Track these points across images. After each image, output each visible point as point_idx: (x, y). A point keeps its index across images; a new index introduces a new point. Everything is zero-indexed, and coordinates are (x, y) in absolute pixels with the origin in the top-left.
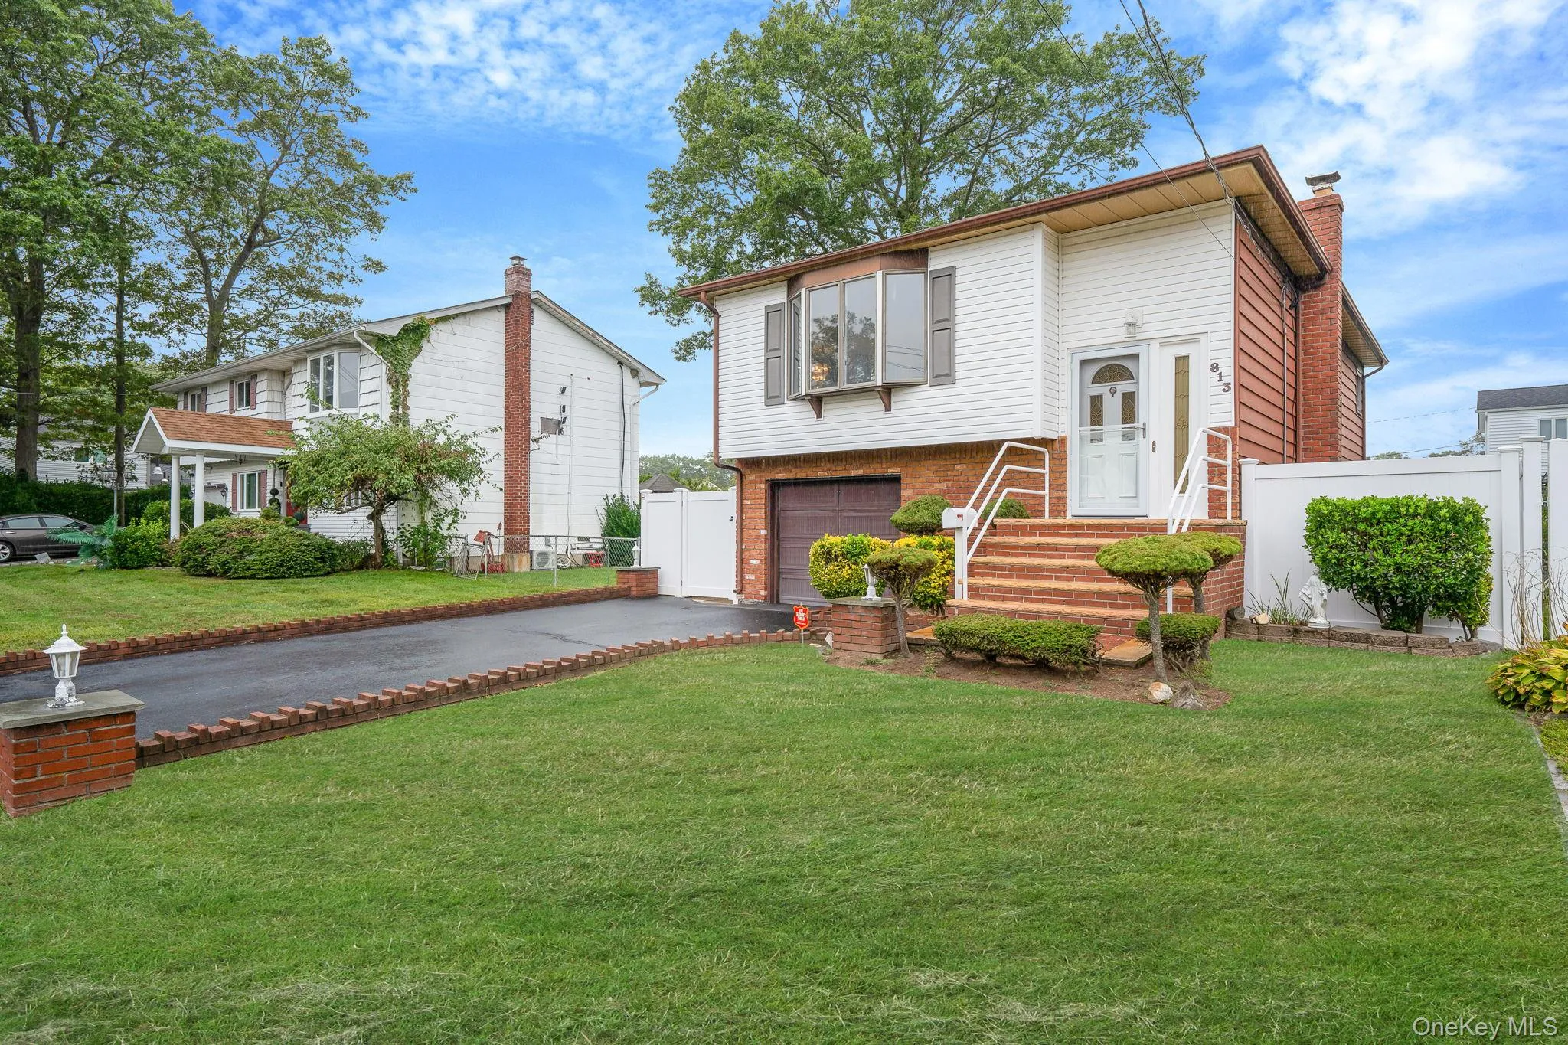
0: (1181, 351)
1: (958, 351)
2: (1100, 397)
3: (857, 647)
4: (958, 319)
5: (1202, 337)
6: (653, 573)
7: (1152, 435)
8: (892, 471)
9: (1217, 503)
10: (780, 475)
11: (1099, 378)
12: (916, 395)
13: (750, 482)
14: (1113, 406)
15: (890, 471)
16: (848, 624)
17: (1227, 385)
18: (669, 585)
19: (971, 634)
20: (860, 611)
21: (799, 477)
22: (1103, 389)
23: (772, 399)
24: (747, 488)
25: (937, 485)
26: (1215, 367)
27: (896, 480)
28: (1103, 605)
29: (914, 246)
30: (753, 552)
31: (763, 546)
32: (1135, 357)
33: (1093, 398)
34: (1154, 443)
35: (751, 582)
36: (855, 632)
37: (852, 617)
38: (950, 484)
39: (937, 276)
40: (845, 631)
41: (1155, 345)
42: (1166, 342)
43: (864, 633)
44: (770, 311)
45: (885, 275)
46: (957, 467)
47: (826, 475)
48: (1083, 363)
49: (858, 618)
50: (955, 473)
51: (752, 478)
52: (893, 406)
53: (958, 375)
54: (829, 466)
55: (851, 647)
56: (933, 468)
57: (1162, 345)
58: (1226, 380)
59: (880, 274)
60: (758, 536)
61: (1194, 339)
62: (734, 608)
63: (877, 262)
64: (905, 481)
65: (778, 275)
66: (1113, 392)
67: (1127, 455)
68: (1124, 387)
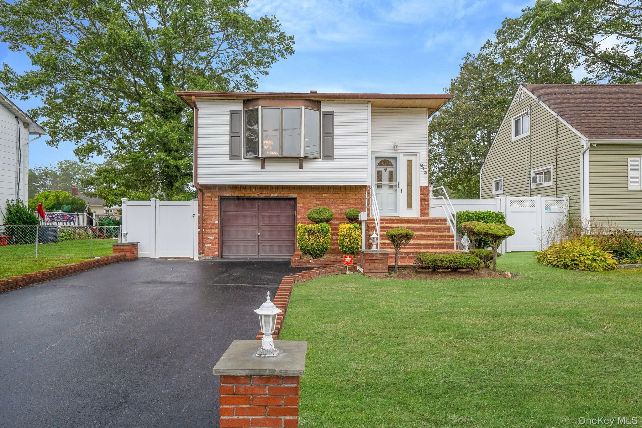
0: (410, 158)
1: (335, 147)
2: (381, 171)
3: (377, 271)
4: (335, 134)
5: (418, 154)
6: (134, 246)
7: (401, 187)
8: (292, 195)
9: (423, 212)
10: (228, 194)
11: (380, 164)
12: (316, 163)
13: (208, 197)
14: (385, 176)
15: (291, 195)
16: (373, 261)
17: (425, 172)
18: (144, 252)
19: (443, 261)
20: (379, 255)
21: (239, 195)
22: (382, 168)
23: (234, 156)
24: (206, 200)
25: (315, 202)
26: (422, 165)
27: (294, 199)
28: (429, 248)
29: (317, 99)
30: (210, 232)
31: (217, 230)
32: (395, 158)
33: (378, 171)
34: (402, 190)
35: (209, 248)
36: (376, 264)
37: (375, 258)
38: (321, 202)
39: (326, 114)
40: (371, 264)
41: (402, 155)
42: (406, 154)
43: (381, 265)
44: (232, 113)
45: (305, 109)
46: (324, 195)
47: (256, 195)
48: (376, 158)
49: (378, 258)
50: (324, 197)
51: (209, 195)
52: (304, 167)
53: (335, 157)
54: (257, 191)
55: (374, 271)
56: (313, 195)
57: (404, 155)
58: (425, 170)
59: (303, 108)
60: (214, 224)
61: (414, 154)
62: (196, 262)
63: (301, 103)
64: (298, 200)
65: (240, 97)
66: (386, 170)
67: (391, 194)
68: (389, 168)
